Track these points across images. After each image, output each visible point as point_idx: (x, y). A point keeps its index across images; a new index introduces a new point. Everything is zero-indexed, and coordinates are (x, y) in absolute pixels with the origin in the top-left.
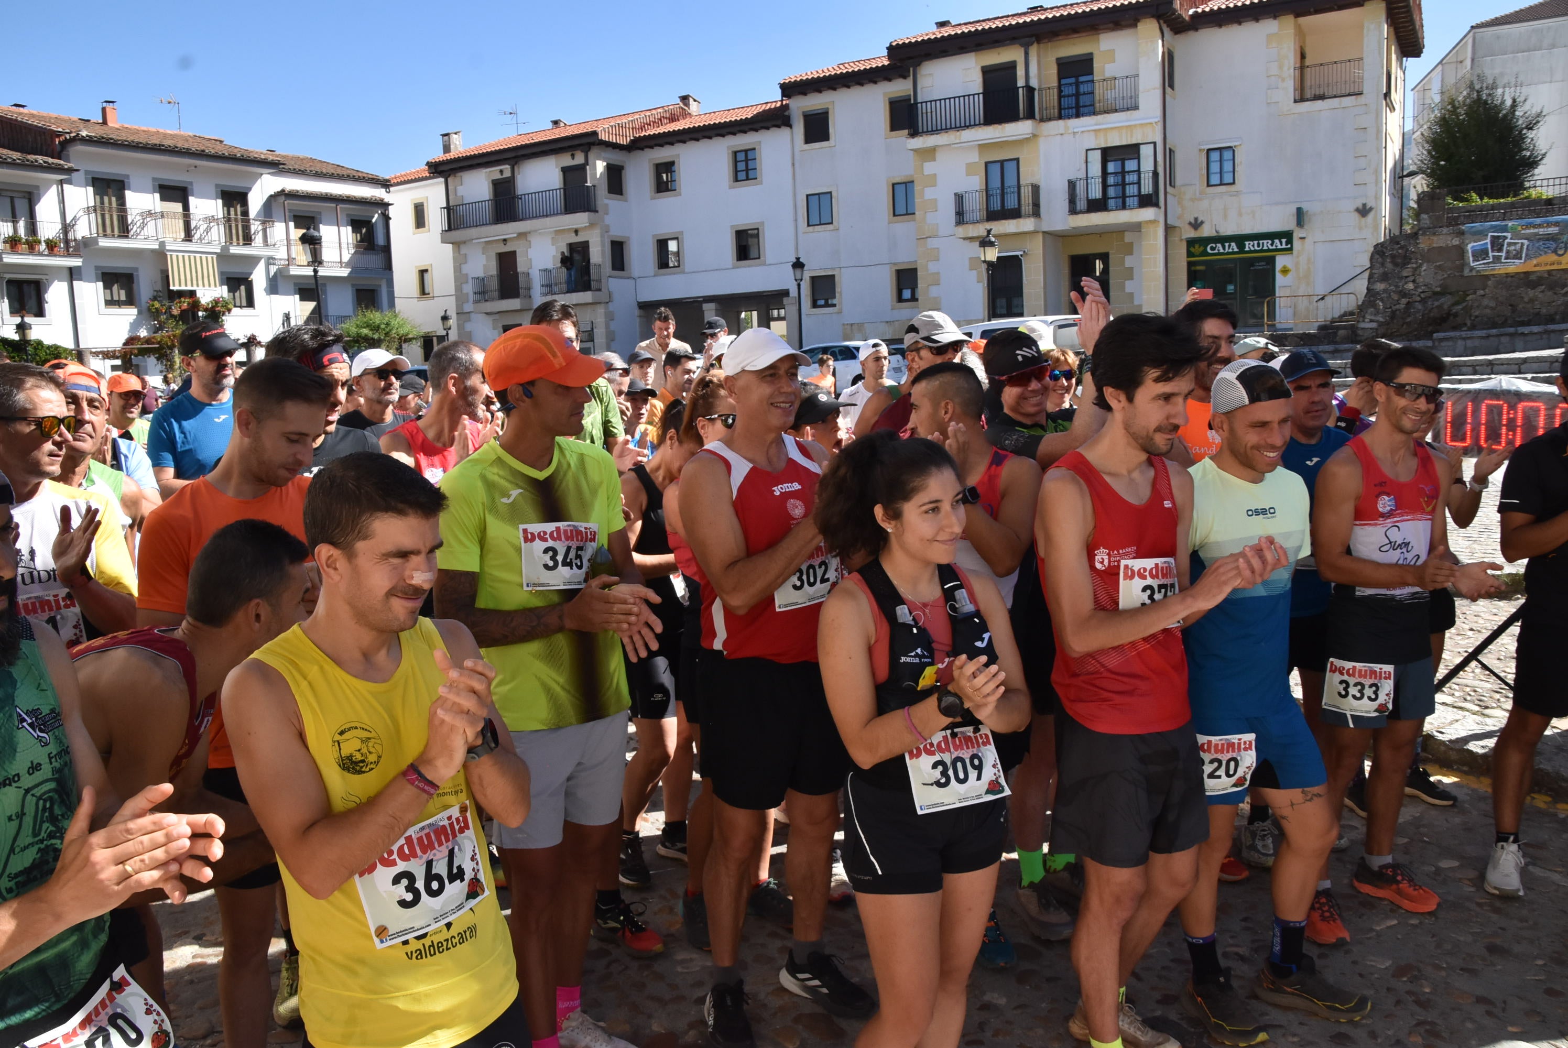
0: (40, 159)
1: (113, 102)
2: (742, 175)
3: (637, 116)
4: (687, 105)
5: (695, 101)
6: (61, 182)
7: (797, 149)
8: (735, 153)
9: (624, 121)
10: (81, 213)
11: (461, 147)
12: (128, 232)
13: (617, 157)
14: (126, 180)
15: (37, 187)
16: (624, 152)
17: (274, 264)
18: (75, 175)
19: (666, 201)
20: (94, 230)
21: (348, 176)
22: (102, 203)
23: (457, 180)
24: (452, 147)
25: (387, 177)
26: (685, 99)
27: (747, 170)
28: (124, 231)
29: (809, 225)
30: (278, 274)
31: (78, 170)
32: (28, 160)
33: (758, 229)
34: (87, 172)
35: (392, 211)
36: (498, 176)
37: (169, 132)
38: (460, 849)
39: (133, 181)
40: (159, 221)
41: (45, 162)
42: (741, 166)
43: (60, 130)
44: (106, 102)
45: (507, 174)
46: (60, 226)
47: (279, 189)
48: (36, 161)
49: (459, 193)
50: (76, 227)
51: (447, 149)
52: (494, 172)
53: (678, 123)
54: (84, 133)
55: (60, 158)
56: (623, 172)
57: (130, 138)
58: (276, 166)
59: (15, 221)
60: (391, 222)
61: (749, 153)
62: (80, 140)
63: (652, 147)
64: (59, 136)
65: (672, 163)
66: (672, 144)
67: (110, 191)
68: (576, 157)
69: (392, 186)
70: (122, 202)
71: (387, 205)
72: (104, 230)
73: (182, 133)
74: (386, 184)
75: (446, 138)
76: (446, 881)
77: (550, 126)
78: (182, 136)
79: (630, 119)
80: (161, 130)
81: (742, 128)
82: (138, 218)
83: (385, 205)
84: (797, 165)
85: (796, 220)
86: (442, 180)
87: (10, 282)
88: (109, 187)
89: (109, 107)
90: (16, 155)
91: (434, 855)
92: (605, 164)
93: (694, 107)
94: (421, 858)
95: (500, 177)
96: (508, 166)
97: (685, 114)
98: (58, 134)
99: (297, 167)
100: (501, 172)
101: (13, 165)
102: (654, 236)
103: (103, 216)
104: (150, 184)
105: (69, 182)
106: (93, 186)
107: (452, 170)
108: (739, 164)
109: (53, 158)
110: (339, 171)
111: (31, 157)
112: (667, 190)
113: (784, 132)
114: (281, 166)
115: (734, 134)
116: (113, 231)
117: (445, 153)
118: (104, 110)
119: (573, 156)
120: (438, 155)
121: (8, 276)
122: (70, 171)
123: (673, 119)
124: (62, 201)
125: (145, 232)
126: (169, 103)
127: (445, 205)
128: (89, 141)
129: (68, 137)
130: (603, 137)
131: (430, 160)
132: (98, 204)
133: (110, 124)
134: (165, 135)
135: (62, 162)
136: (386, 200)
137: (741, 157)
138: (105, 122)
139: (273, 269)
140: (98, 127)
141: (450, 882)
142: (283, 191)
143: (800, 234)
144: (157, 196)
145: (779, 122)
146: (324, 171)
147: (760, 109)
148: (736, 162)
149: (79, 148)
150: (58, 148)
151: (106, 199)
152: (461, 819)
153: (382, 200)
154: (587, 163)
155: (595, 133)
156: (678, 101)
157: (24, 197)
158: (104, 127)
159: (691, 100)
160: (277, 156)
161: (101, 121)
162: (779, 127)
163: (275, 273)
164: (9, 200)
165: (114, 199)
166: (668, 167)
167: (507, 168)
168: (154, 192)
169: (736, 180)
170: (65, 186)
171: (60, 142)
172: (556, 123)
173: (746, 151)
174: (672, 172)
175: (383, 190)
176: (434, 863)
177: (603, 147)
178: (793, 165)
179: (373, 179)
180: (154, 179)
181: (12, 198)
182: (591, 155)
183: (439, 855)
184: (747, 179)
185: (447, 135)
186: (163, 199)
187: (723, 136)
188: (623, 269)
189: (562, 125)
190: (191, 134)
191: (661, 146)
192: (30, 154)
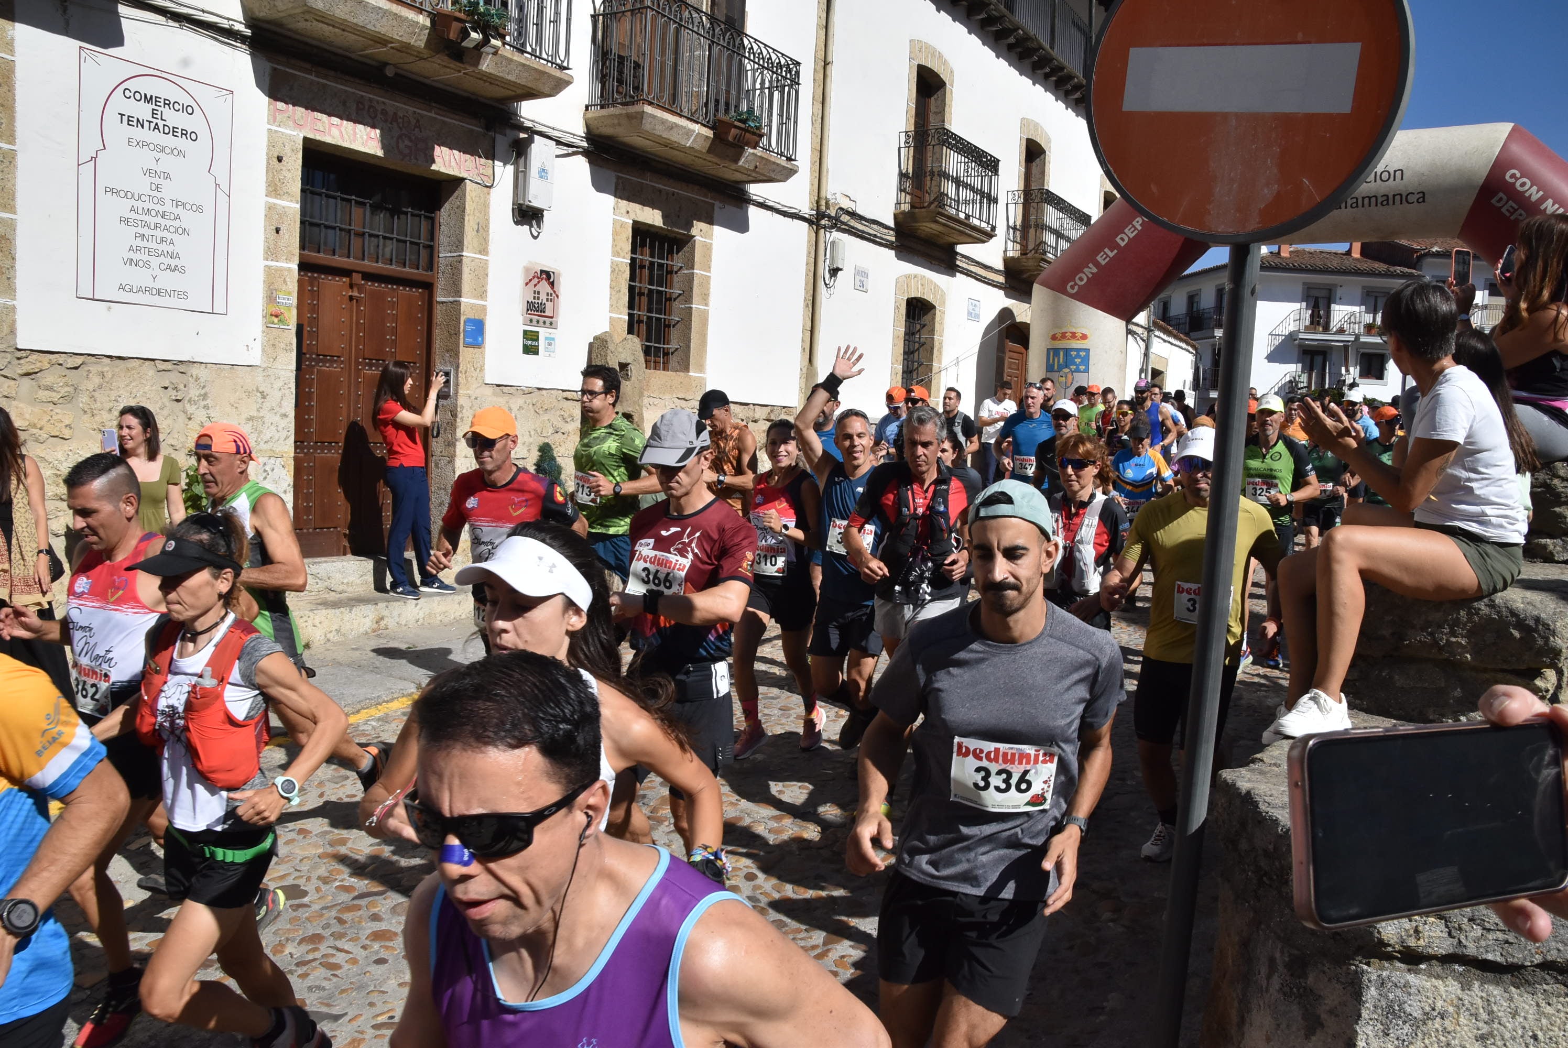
0: (1399, 269)
40: (1485, 312)
54: (1435, 249)
59: (1375, 313)
62: (1430, 254)
87: (1363, 355)
90: (1381, 267)
98: (1417, 251)
101: (1380, 275)
104: (1481, 284)
109: (1409, 267)
111: (1392, 269)
121: (1362, 351)
128: (1438, 255)
129: (1423, 252)
135: (1414, 271)
144: (1487, 292)
149: (1429, 260)
150: (1415, 261)
168: (1484, 289)
171: (1417, 256)
180: (1486, 280)
181: (1376, 297)
186: (1490, 295)
192: (1394, 265)
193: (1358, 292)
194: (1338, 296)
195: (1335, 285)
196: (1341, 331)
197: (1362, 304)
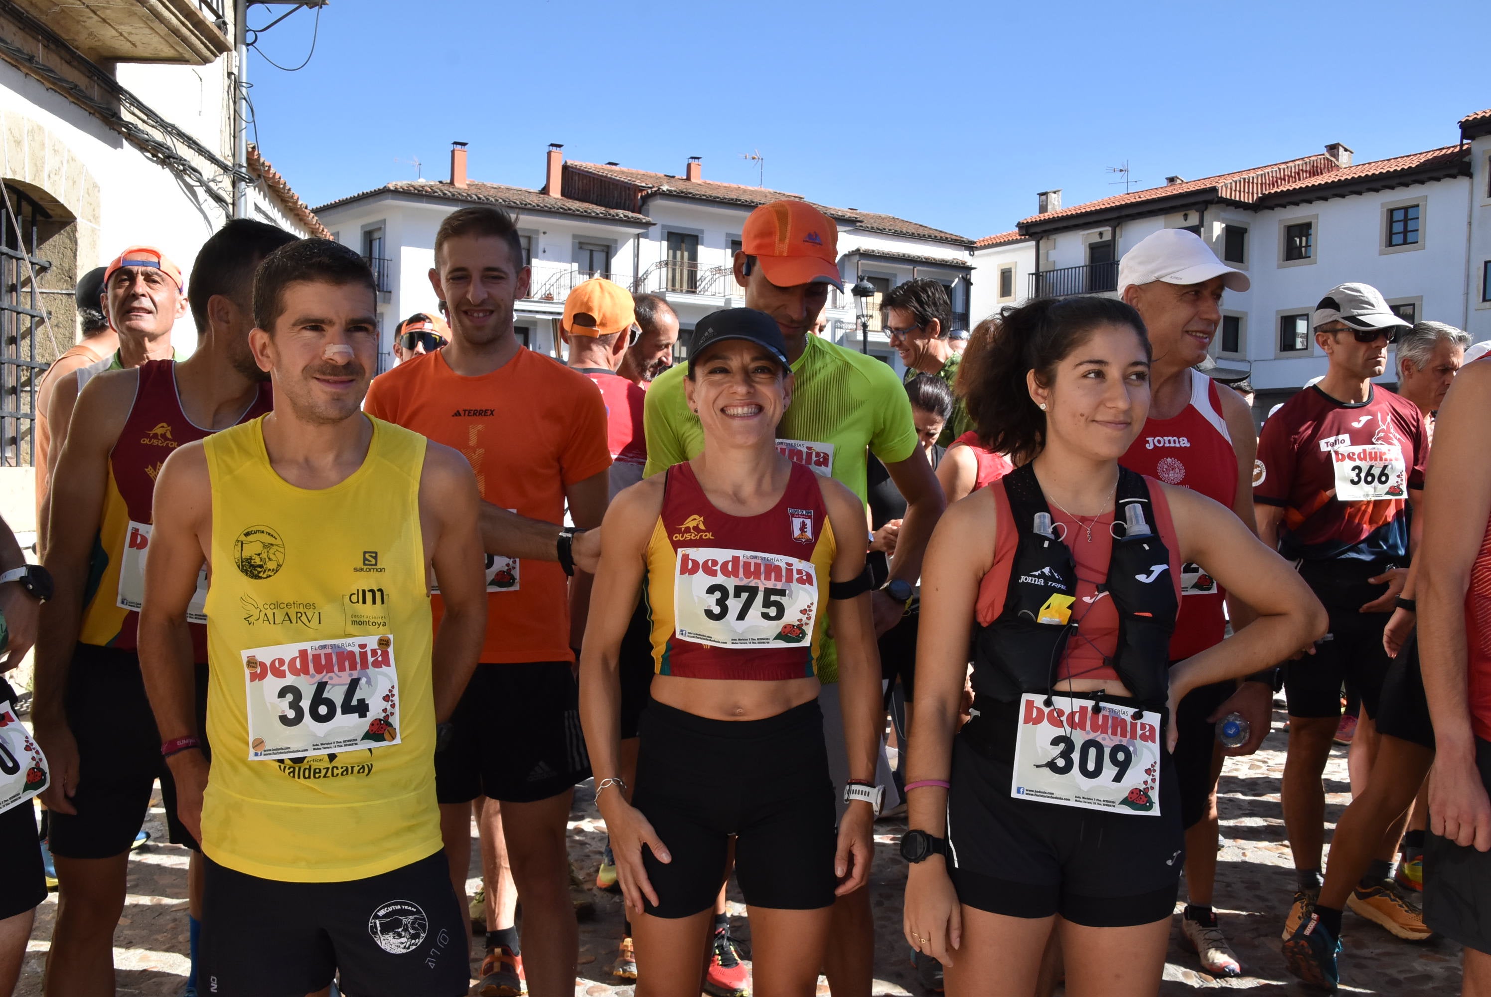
0: (621, 213)
1: (698, 158)
2: (1398, 239)
3: (1269, 170)
4: (1336, 156)
5: (1346, 150)
6: (638, 236)
7: (1476, 205)
8: (1391, 212)
9: (1252, 174)
10: (654, 267)
11: (1058, 206)
12: (696, 288)
13: (1239, 218)
14: (700, 235)
15: (615, 241)
16: (1249, 212)
17: (840, 328)
18: (651, 229)
19: (1298, 270)
20: (664, 285)
21: (930, 236)
22: (675, 257)
23: (1051, 243)
24: (1049, 207)
25: (971, 239)
26: (1333, 149)
27: (1405, 232)
28: (693, 286)
29: (1484, 300)
30: (845, 338)
31: (654, 224)
32: (610, 214)
33: (1413, 305)
34: (663, 227)
35: (974, 276)
36: (1097, 239)
37: (750, 188)
38: (369, 682)
39: (706, 237)
41: (625, 216)
42: (1398, 227)
43: (643, 184)
44: (692, 158)
45: (1107, 237)
46: (632, 280)
47: (854, 249)
48: (617, 215)
49: (1051, 259)
50: (646, 281)
51: (1043, 209)
52: (1092, 235)
53: (1320, 177)
54: (665, 188)
55: (640, 213)
56: (1246, 236)
57: (709, 193)
58: (854, 223)
60: (972, 288)
61: (1410, 211)
62: (660, 194)
63: (1284, 206)
64: (641, 191)
65: (1308, 226)
66: (1310, 202)
67: (684, 246)
68: (1189, 218)
69: (977, 248)
70: (693, 257)
71: (970, 269)
72: (673, 285)
73: (763, 189)
74: (970, 247)
75: (1044, 197)
76: (339, 710)
77: (1165, 183)
78: (761, 192)
79: (1260, 172)
80: (742, 187)
81: (1403, 180)
82: (708, 273)
83: (966, 269)
84: (1474, 226)
85: (1467, 294)
86: (1033, 243)
88: (683, 242)
89: (694, 163)
90: (600, 210)
91: (331, 678)
92: (1224, 225)
93: (1344, 158)
94: (313, 676)
95: (1100, 240)
96: (1110, 229)
97: (1331, 166)
98: (641, 189)
99: (875, 225)
100: (1101, 234)
102: (1277, 312)
103: (674, 270)
104: (723, 239)
105: (646, 236)
106: (668, 241)
107: (1045, 231)
108: (1395, 225)
109: (633, 212)
110: (921, 231)
111: (613, 211)
112: (1300, 256)
113: (1461, 185)
114: (858, 224)
115: (1392, 188)
116: (681, 286)
117: (1040, 213)
118: (689, 166)
119: (1186, 217)
120: (1032, 214)
122: (648, 225)
123: (1314, 172)
124: (637, 255)
125: (712, 289)
126: (754, 158)
127: (1034, 271)
128: (669, 195)
129: (649, 191)
130: (1225, 194)
131: (1022, 220)
132: (671, 258)
133: (693, 180)
134: (745, 191)
135: (641, 216)
136: (969, 264)
137: (1398, 216)
138: (688, 178)
139: (839, 333)
140: (681, 182)
141: (344, 712)
142: (858, 250)
143: (1472, 312)
145: (1454, 171)
146: (904, 231)
147: (1430, 156)
148: (1391, 222)
149: (659, 202)
150: (640, 203)
151: (679, 253)
152: (379, 652)
153: (964, 263)
154: (1201, 224)
155: (1214, 190)
156: (1324, 151)
157: (603, 251)
158: (687, 183)
159: (1341, 150)
160: (857, 214)
161: (685, 177)
162: (1454, 177)
163: (842, 338)
164: (588, 253)
165: (686, 254)
166: (1304, 229)
167: (1107, 231)
168: (727, 247)
169: (1390, 244)
170: (642, 240)
171: (642, 196)
172: (1172, 180)
173: (1406, 209)
174: (1308, 235)
175: (967, 253)
176: (328, 687)
177: (1224, 205)
178: (1470, 224)
179: (956, 240)
180: (728, 235)
181: (591, 251)
182: (1207, 216)
183: (336, 680)
184: (1405, 242)
185: (1045, 194)
187: (1377, 190)
188: (1236, 351)
189: (1179, 181)
190: (772, 191)
191: (1297, 204)
192: (613, 208)
193: (567, 244)
194: (541, 247)
195: (537, 232)
196: (548, 298)
197: (574, 260)
